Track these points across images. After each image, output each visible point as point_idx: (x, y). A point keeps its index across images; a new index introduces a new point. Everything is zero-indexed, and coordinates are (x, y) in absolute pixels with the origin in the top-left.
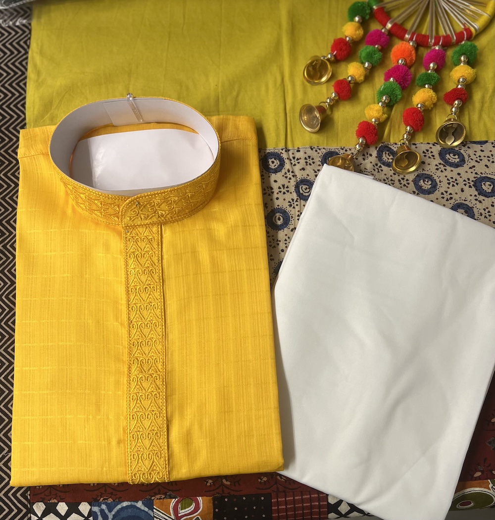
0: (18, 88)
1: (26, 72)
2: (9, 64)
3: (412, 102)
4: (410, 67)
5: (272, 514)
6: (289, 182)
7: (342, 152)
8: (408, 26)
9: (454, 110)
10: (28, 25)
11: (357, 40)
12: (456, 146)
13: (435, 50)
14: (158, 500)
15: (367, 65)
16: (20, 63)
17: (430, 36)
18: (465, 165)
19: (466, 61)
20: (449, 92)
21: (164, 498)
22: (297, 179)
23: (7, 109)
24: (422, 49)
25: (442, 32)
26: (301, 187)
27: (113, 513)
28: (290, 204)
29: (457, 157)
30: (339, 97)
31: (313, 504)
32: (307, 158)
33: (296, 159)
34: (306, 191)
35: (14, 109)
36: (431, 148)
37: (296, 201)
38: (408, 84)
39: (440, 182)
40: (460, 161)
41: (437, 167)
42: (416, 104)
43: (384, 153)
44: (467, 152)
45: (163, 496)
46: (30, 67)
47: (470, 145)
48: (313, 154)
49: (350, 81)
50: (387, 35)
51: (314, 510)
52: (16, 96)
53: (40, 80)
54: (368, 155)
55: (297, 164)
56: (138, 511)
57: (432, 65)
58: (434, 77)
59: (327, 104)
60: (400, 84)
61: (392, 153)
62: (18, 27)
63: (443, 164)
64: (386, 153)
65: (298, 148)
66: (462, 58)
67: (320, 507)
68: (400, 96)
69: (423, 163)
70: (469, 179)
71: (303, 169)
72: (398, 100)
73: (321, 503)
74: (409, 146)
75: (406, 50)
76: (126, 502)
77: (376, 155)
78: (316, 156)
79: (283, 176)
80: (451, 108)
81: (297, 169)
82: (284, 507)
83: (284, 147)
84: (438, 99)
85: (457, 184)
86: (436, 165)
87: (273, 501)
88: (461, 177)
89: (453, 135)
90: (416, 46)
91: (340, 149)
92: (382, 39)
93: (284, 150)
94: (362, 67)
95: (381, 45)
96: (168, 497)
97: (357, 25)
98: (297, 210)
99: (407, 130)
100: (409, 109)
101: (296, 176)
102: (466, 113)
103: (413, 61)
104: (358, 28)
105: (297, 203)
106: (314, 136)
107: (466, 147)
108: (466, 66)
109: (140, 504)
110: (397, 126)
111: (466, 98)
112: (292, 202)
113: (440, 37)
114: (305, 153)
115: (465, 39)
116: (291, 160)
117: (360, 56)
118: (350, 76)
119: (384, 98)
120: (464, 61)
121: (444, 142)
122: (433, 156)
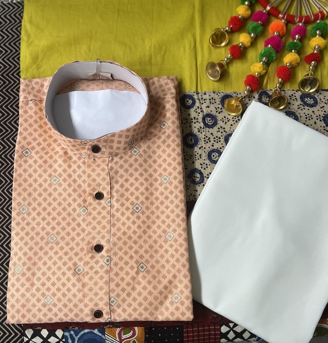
0: (15, 46)
1: (20, 36)
2: (9, 30)
3: (283, 61)
4: (282, 38)
5: (183, 339)
6: (198, 115)
7: (234, 95)
8: (282, 8)
9: (311, 68)
10: (21, 3)
11: (246, 17)
12: (312, 93)
13: (299, 25)
14: (108, 329)
15: (252, 35)
16: (16, 29)
17: (296, 16)
18: (318, 106)
19: (320, 34)
20: (308, 56)
21: (112, 327)
22: (204, 113)
23: (7, 61)
24: (290, 25)
25: (304, 14)
26: (206, 119)
27: (78, 337)
28: (198, 130)
29: (312, 100)
30: (233, 57)
31: (210, 333)
32: (211, 99)
33: (203, 99)
34: (210, 122)
35: (12, 61)
36: (295, 93)
37: (203, 128)
38: (281, 49)
39: (300, 117)
40: (314, 103)
41: (298, 107)
42: (286, 63)
43: (263, 96)
44: (319, 97)
45: (112, 326)
46: (23, 32)
47: (321, 92)
48: (215, 96)
49: (241, 46)
50: (267, 15)
51: (212, 337)
52: (13, 52)
53: (30, 41)
54: (252, 98)
55: (204, 103)
56: (95, 335)
57: (297, 36)
58: (299, 45)
59: (225, 61)
60: (275, 49)
61: (269, 96)
62: (14, 3)
63: (302, 105)
64: (264, 97)
65: (205, 92)
66: (318, 32)
67: (215, 335)
68: (275, 58)
69: (290, 103)
70: (320, 115)
71: (208, 107)
72: (273, 60)
73: (216, 332)
74: (280, 92)
75: (280, 26)
76: (87, 330)
77: (258, 98)
78: (217, 98)
79: (194, 111)
80: (309, 66)
81: (204, 106)
82: (192, 334)
83: (195, 91)
84: (301, 60)
85: (312, 118)
86: (298, 105)
87: (184, 330)
88: (314, 114)
89: (310, 85)
90: (286, 22)
91: (233, 93)
92: (263, 17)
93: (195, 93)
94: (249, 37)
95: (263, 22)
96: (114, 326)
97: (247, 7)
98: (203, 135)
99: (279, 81)
100: (281, 67)
101: (203, 111)
102: (319, 69)
103: (284, 34)
104: (247, 10)
105: (203, 130)
106: (216, 84)
107: (319, 93)
108: (321, 38)
109: (96, 331)
110: (272, 79)
111: (320, 60)
112: (200, 129)
113: (303, 17)
114: (210, 96)
115: (320, 19)
116: (200, 100)
117: (248, 29)
118: (241, 42)
119: (264, 59)
120: (319, 34)
121: (304, 90)
122: (296, 99)
